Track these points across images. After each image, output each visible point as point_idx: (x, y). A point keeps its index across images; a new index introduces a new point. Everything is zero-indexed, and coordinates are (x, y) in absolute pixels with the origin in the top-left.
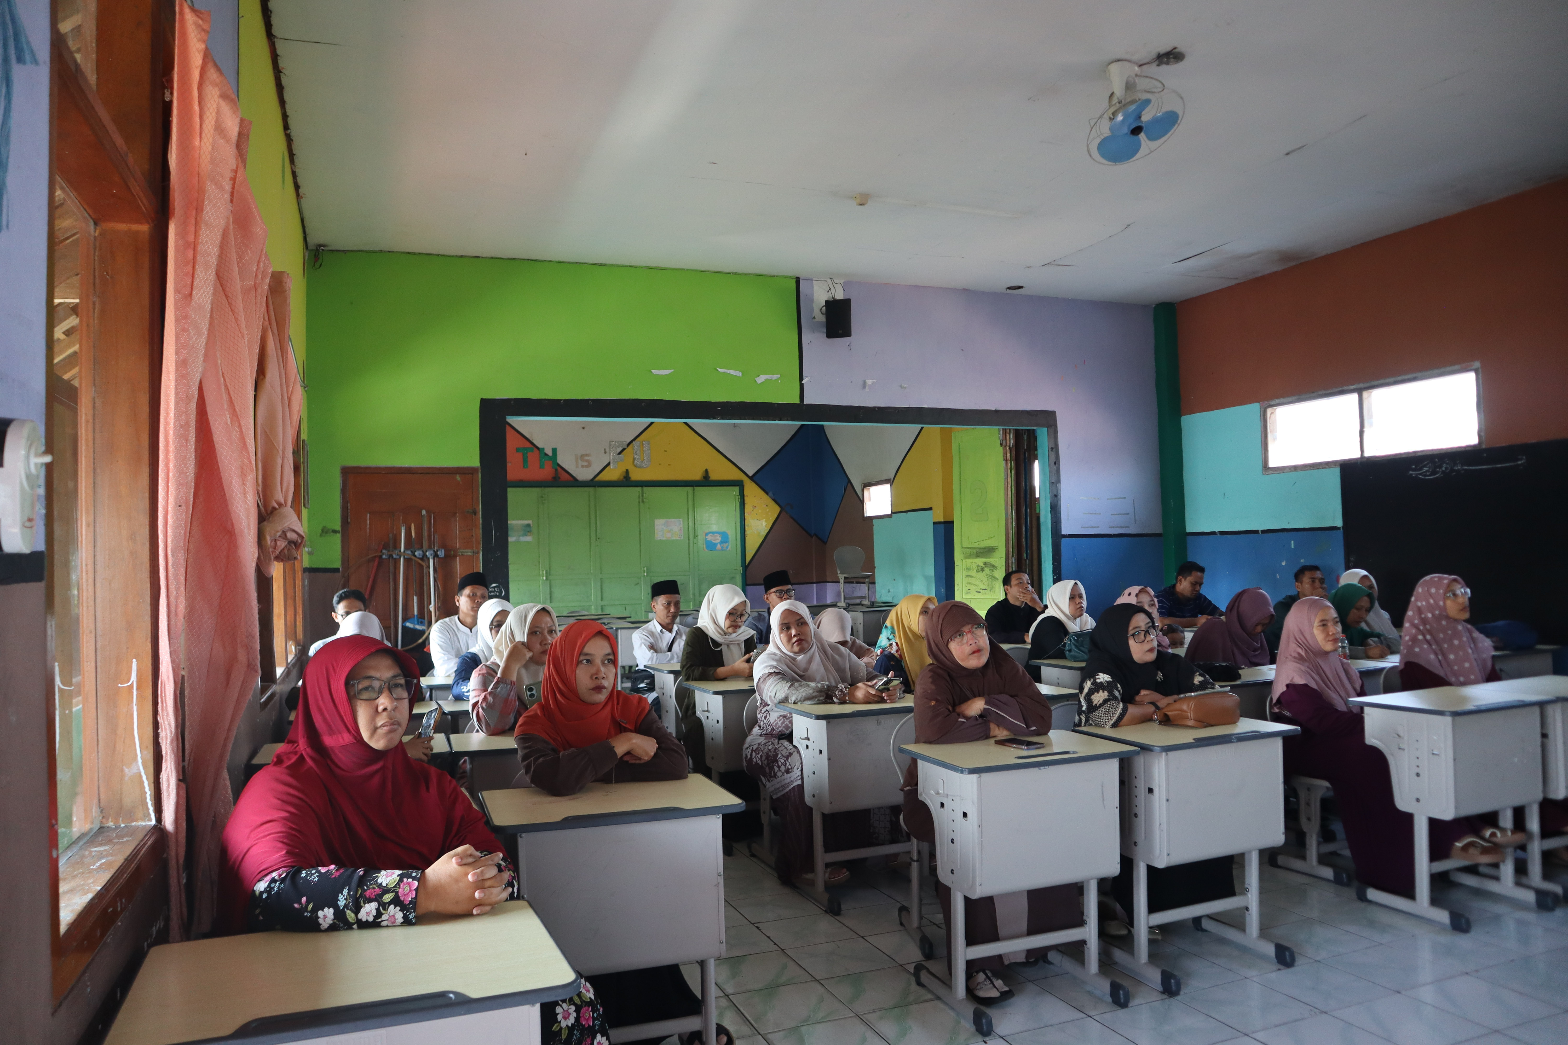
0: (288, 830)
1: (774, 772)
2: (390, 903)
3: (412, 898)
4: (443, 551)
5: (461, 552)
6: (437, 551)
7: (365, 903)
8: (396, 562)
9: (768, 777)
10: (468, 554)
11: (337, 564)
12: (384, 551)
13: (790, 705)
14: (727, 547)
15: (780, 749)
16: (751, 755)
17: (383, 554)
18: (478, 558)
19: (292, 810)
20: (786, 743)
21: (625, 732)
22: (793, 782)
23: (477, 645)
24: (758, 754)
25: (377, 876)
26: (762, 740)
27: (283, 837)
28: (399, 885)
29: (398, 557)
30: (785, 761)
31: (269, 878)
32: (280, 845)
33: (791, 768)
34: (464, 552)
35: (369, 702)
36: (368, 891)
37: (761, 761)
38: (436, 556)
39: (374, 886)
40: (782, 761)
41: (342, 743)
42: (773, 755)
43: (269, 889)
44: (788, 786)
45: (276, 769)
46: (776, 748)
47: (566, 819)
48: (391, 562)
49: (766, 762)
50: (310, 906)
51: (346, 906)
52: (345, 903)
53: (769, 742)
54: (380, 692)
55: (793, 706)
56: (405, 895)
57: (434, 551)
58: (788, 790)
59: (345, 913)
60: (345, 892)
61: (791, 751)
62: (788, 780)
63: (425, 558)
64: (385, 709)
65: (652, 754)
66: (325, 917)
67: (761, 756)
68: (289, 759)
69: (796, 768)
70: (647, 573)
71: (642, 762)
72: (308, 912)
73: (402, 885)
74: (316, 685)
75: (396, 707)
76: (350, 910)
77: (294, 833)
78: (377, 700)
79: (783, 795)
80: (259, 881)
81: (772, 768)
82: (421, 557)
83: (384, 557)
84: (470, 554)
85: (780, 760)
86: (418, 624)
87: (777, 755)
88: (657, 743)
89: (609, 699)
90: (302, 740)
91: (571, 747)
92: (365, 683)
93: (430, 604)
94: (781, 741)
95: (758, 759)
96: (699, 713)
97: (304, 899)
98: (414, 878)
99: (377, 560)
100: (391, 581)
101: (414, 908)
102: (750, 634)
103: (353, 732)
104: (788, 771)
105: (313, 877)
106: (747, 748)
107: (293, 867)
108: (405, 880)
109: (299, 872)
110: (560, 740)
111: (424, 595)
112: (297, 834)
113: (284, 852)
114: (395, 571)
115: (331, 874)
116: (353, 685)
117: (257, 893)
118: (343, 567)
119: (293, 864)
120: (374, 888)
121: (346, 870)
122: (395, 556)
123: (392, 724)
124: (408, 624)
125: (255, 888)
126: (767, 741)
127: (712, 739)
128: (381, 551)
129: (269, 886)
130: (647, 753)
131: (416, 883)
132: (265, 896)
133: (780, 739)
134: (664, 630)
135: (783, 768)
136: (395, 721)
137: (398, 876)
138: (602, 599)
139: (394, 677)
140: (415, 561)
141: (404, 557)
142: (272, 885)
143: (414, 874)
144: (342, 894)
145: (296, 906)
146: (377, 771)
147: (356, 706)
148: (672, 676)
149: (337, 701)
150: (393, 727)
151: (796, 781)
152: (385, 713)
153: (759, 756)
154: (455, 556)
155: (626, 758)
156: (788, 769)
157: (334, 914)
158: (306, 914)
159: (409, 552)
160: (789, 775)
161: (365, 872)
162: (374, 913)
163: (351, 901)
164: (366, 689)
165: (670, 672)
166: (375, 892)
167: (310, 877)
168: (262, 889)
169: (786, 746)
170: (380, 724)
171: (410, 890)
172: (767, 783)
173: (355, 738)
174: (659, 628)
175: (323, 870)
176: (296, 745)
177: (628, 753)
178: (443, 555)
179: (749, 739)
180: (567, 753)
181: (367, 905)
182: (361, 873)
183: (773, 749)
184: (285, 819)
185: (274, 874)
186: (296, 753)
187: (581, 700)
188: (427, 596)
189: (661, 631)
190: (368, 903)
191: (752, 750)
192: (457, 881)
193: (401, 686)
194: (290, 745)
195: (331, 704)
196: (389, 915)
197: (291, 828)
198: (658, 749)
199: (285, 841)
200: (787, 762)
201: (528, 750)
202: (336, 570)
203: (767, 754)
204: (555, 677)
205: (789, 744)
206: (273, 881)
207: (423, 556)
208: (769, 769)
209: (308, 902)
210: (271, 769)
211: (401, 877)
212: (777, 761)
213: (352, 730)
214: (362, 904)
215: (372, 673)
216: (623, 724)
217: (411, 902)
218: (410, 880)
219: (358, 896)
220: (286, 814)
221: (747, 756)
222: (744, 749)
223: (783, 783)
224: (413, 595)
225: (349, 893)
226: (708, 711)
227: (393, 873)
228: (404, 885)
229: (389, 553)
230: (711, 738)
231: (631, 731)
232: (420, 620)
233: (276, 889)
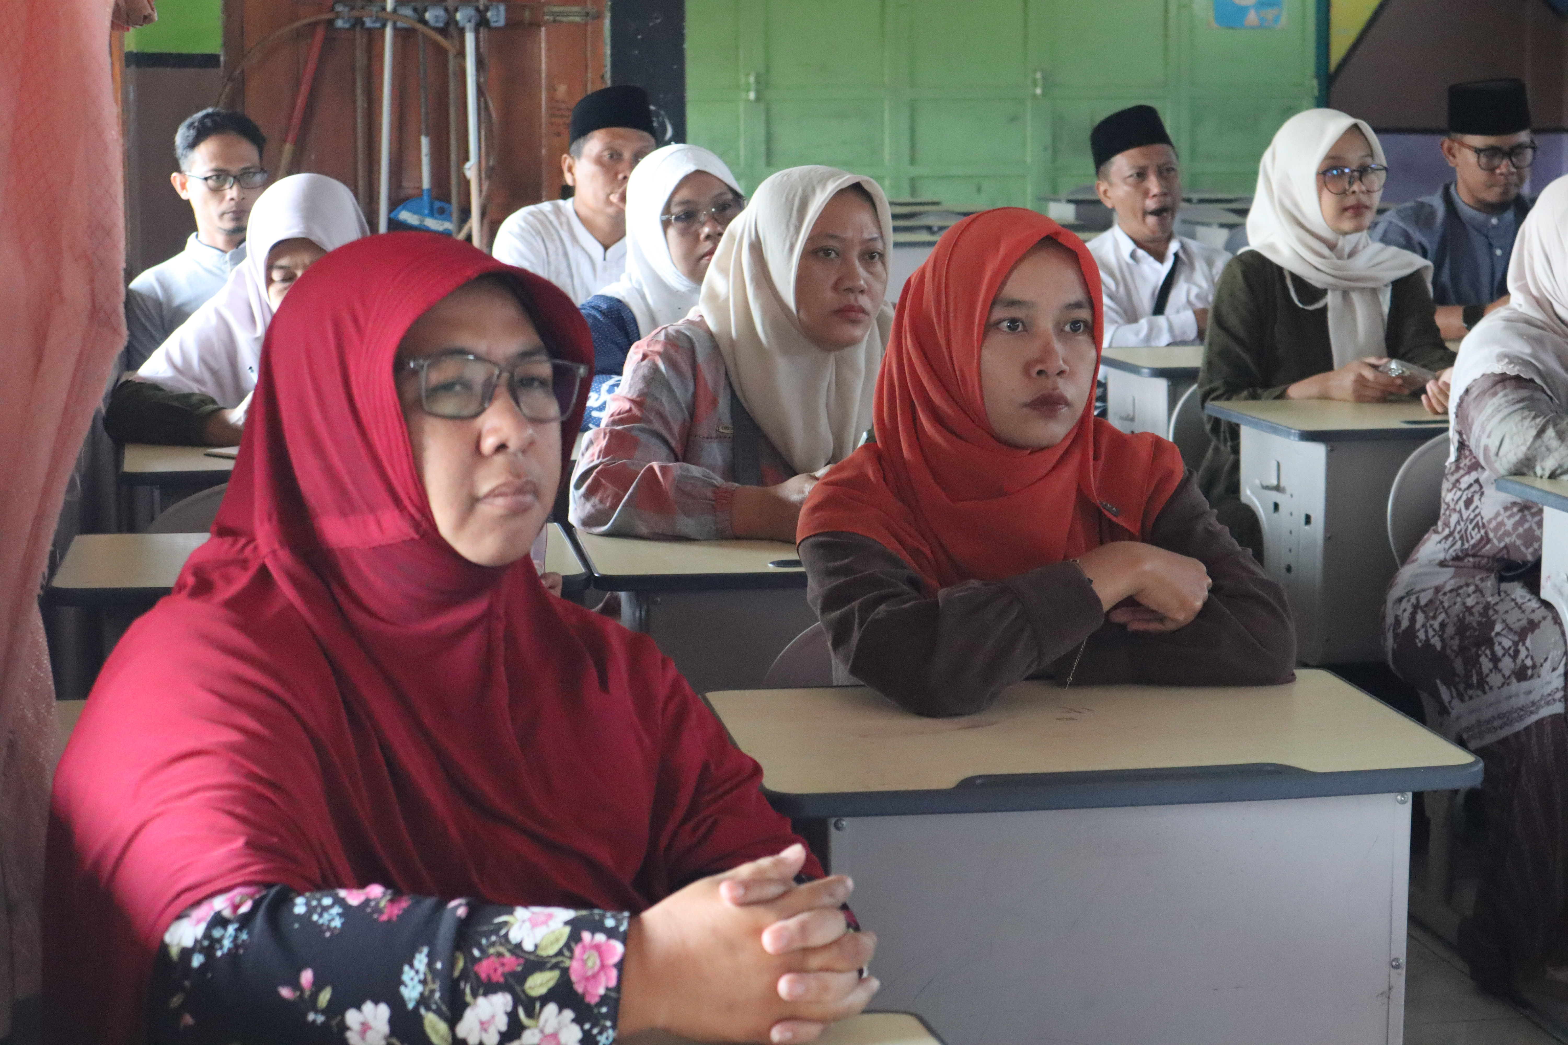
0: (244, 782)
1: (1480, 673)
2: (545, 1000)
3: (608, 989)
4: (502, 8)
5: (553, 14)
6: (487, 9)
7: (475, 995)
8: (374, 38)
9: (1461, 687)
10: (571, 18)
11: (213, 45)
12: (339, 8)
13: (1538, 483)
14: (1277, 19)
15: (1501, 608)
16: (1413, 619)
17: (338, 16)
18: (599, 31)
19: (252, 724)
20: (1518, 592)
21: (1114, 539)
22: (1538, 709)
23: (623, 277)
24: (1434, 618)
25: (505, 923)
26: (1446, 578)
27: (234, 800)
28: (571, 951)
29: (378, 25)
30: (1516, 644)
31: (205, 912)
32: (226, 822)
33: (1534, 667)
34: (560, 14)
35: (458, 422)
36: (485, 963)
37: (1442, 640)
38: (482, 23)
39: (502, 949)
40: (1507, 643)
41: (376, 537)
42: (1479, 623)
43: (208, 944)
44: (1521, 718)
45: (197, 604)
46: (1487, 606)
47: (967, 784)
48: (361, 41)
49: (1456, 643)
50: (325, 997)
51: (424, 1001)
52: (422, 994)
53: (1467, 585)
54: (488, 396)
55: (1546, 485)
56: (587, 979)
57: (477, 9)
58: (1519, 727)
59: (420, 1019)
60: (421, 960)
61: (1536, 616)
62: (1522, 701)
63: (452, 30)
64: (501, 447)
65: (1199, 604)
66: (365, 1027)
67: (1443, 625)
68: (228, 580)
69: (1547, 666)
70: (1044, 88)
71: (1170, 626)
72: (317, 1011)
73: (578, 950)
74: (306, 370)
75: (532, 443)
76: (435, 1012)
77: (260, 789)
78: (480, 420)
79: (1504, 741)
80: (179, 917)
81: (1473, 662)
82: (441, 25)
83: (340, 23)
84: (577, 19)
85: (1500, 639)
86: (432, 214)
87: (1492, 625)
88: (1210, 573)
89: (1074, 441)
90: (267, 525)
91: (963, 575)
92: (446, 371)
93: (467, 159)
94: (1505, 586)
95: (1431, 633)
96: (1249, 494)
97: (307, 977)
98: (611, 933)
99: (320, 32)
100: (359, 91)
101: (614, 1016)
102: (1411, 264)
103: (413, 510)
104: (1522, 674)
105: (326, 916)
106: (1400, 600)
107: (269, 886)
108: (586, 936)
109: (284, 900)
110: (929, 553)
111: (448, 133)
112: (270, 794)
113: (240, 842)
114: (369, 66)
115: (378, 910)
116: (415, 372)
117: (174, 952)
118: (227, 53)
119: (269, 878)
120: (500, 955)
121: (417, 903)
122: (369, 23)
123: (520, 491)
124: (406, 216)
125: (168, 938)
126: (1462, 581)
127: (1289, 569)
128: (332, 9)
129: (207, 935)
130: (1183, 603)
131: (618, 948)
132: (197, 961)
133: (1502, 579)
134: (1141, 253)
135: (1507, 664)
136: (527, 482)
137: (567, 923)
138: (913, 161)
139: (525, 355)
140: (423, 34)
141: (395, 23)
142: (217, 933)
143: (610, 923)
144: (412, 966)
145: (285, 992)
146: (471, 626)
147: (421, 432)
148: (1162, 385)
149: (366, 415)
150: (521, 498)
151: (1548, 703)
152: (500, 459)
153: (1436, 624)
154: (536, 25)
155: (1120, 617)
156: (1524, 668)
157: (392, 1021)
158: (311, 1017)
159: (407, 12)
160: (1525, 685)
161: (473, 910)
162: (502, 1023)
163: (436, 986)
164: (447, 387)
165: (1159, 373)
166: (503, 965)
167: (321, 915)
168: (189, 943)
169: (1519, 601)
170: (485, 487)
171: (603, 967)
172: (1456, 702)
173: (417, 526)
174: (1127, 246)
175: (354, 898)
176: (242, 541)
177: (1130, 602)
178: (502, 23)
179: (1406, 574)
180: (958, 592)
181: (481, 1001)
182: (462, 912)
183: (1480, 608)
184: (233, 748)
185: (220, 904)
186: (244, 564)
187: (998, 439)
188: (458, 140)
189: (1133, 255)
190: (485, 994)
191: (1416, 607)
192: (731, 947)
193: (543, 383)
194: (229, 540)
195: (351, 423)
196: (542, 1031)
197: (252, 775)
198: (1213, 590)
199: (239, 810)
200: (1521, 648)
201: (842, 580)
202: (209, 61)
203: (1461, 620)
204: (920, 369)
205: (1528, 596)
206: (219, 921)
207: (447, 24)
208: (1465, 664)
209: (318, 985)
210: (182, 604)
211: (576, 928)
212: (1490, 643)
213: (407, 502)
214: (468, 998)
215: (464, 340)
216: (1110, 516)
217: (604, 1000)
218: (600, 938)
219: (457, 973)
220: (234, 737)
221: (1397, 622)
222: (1390, 604)
223: (1504, 707)
224: (419, 134)
225: (430, 965)
226: (1278, 488)
227: (550, 916)
228: (584, 949)
229: (356, 13)
230: (1283, 566)
231: (1132, 538)
232: (437, 204)
233: (227, 943)
